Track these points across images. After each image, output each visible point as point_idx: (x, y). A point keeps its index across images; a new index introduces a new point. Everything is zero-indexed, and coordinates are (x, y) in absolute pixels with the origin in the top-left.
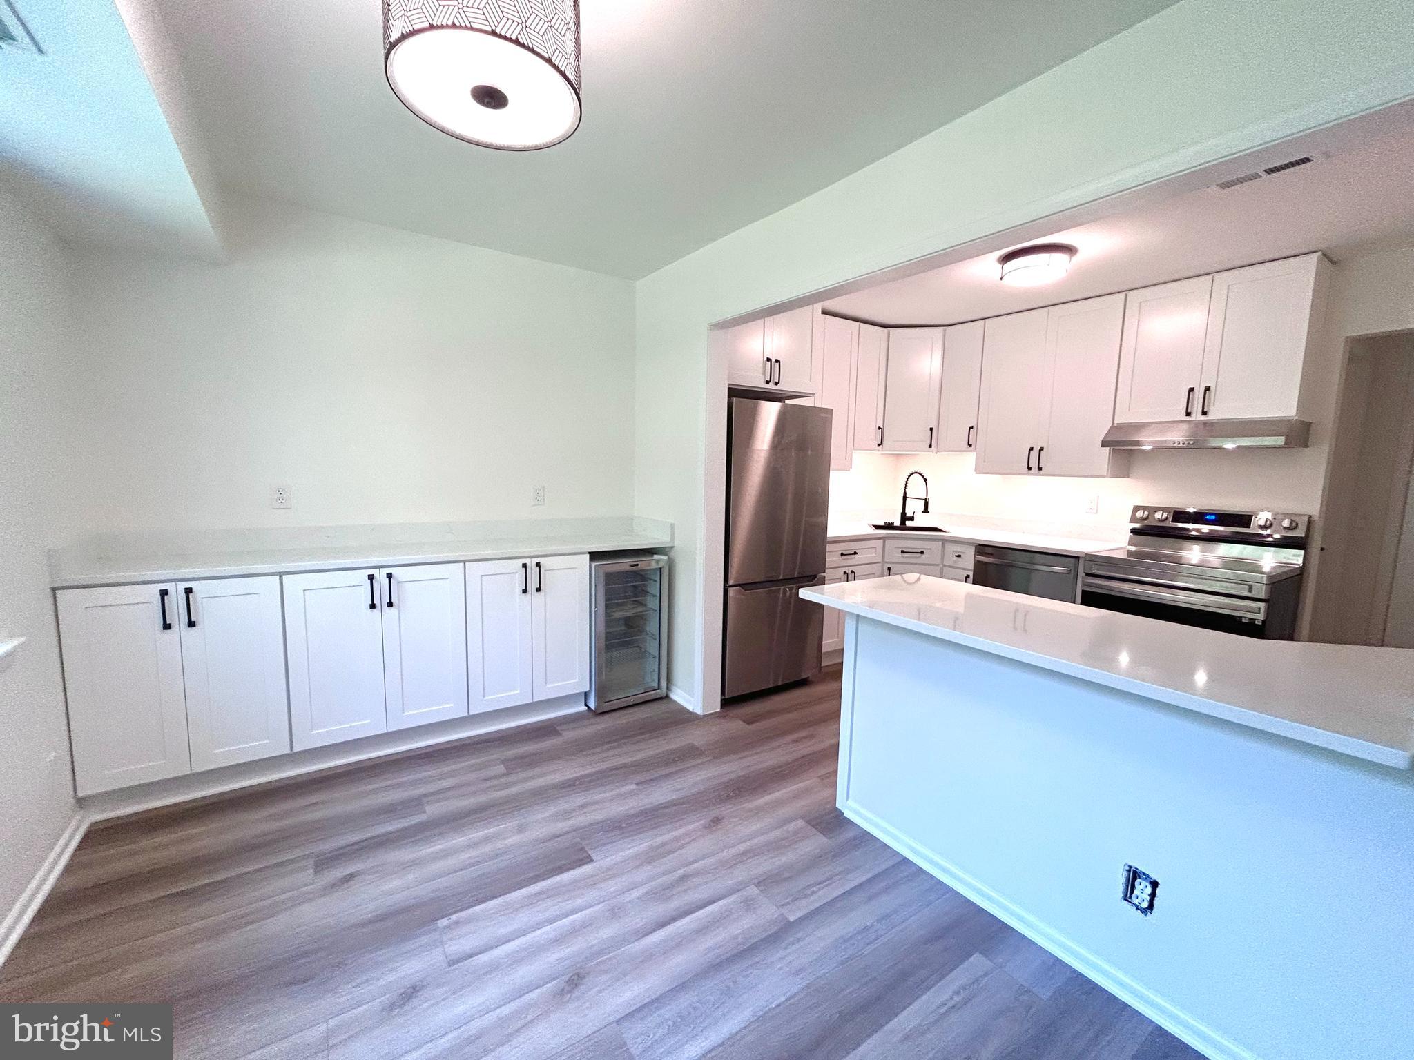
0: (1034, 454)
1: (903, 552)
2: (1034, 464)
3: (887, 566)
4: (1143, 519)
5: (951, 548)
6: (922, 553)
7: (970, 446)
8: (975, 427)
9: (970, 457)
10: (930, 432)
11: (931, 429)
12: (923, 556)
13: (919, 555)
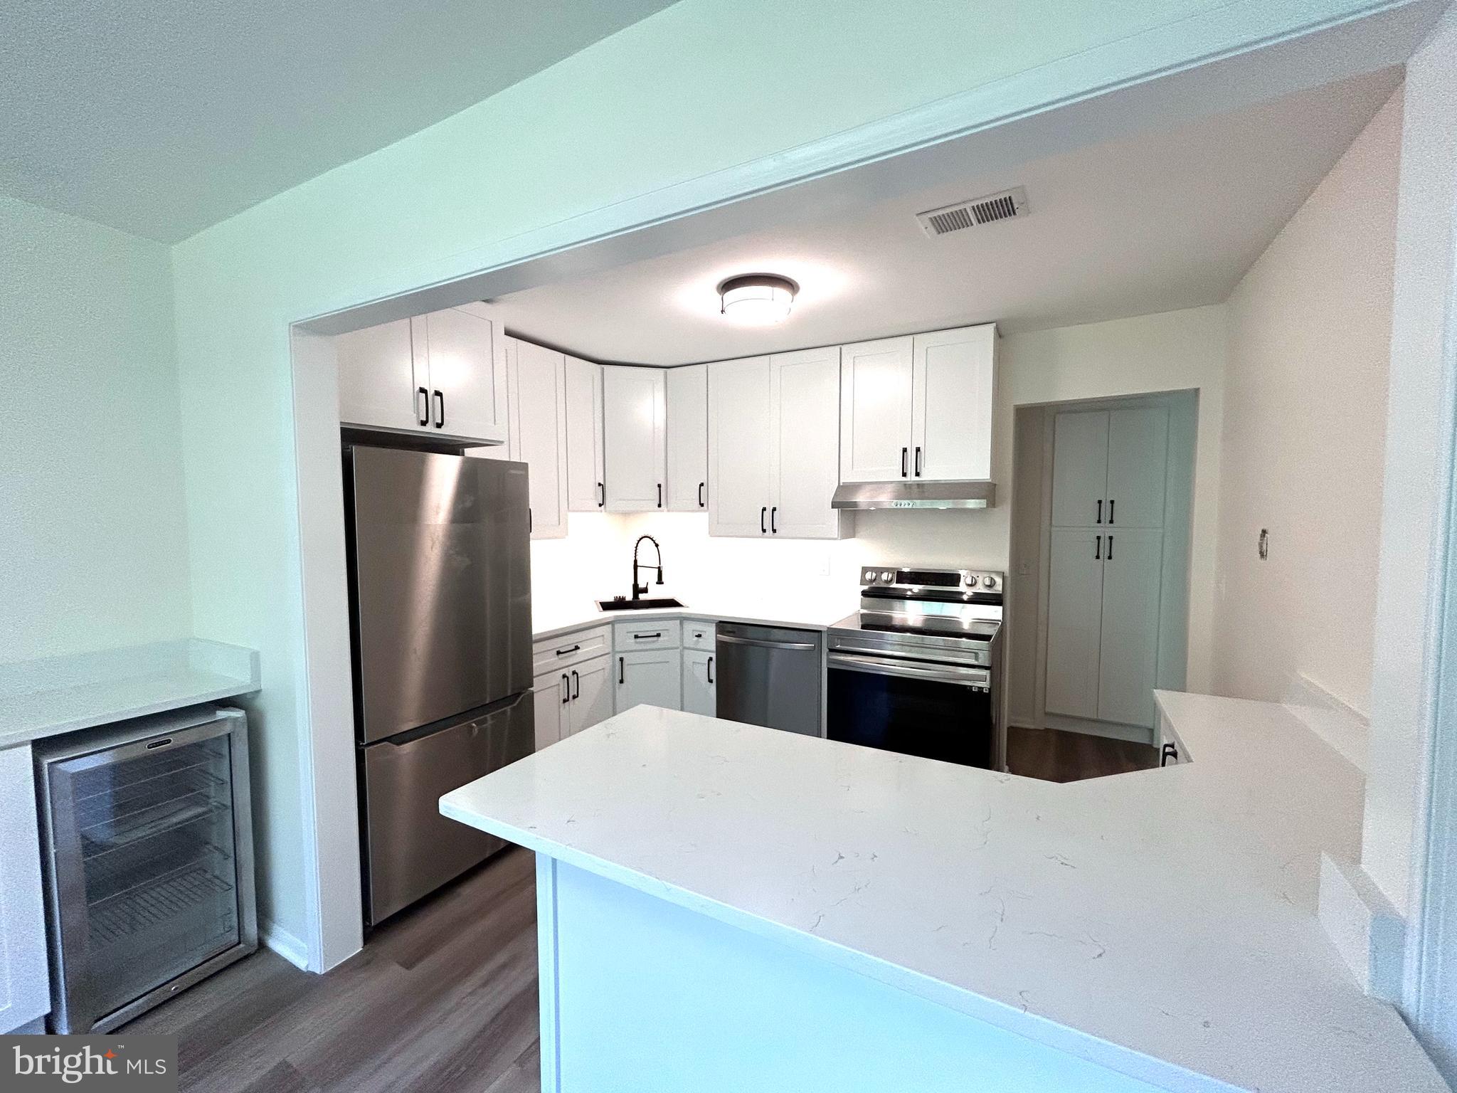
0: (768, 514)
1: (636, 637)
2: (768, 526)
3: (618, 657)
4: (872, 581)
5: (690, 627)
6: (658, 635)
7: (702, 505)
8: (705, 484)
9: (703, 517)
10: (658, 489)
11: (659, 486)
12: (661, 639)
13: (655, 639)
